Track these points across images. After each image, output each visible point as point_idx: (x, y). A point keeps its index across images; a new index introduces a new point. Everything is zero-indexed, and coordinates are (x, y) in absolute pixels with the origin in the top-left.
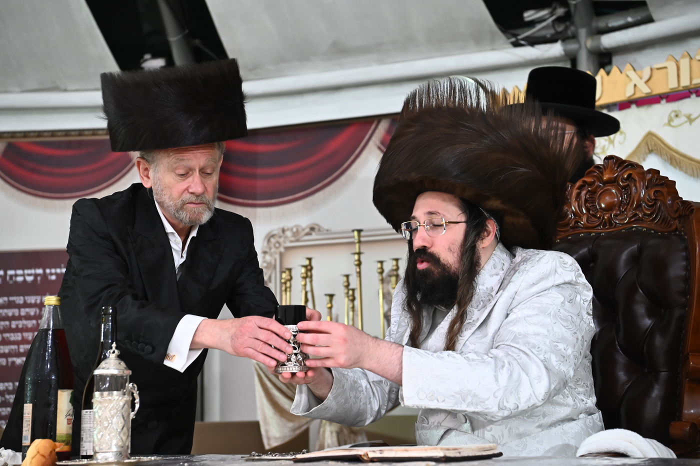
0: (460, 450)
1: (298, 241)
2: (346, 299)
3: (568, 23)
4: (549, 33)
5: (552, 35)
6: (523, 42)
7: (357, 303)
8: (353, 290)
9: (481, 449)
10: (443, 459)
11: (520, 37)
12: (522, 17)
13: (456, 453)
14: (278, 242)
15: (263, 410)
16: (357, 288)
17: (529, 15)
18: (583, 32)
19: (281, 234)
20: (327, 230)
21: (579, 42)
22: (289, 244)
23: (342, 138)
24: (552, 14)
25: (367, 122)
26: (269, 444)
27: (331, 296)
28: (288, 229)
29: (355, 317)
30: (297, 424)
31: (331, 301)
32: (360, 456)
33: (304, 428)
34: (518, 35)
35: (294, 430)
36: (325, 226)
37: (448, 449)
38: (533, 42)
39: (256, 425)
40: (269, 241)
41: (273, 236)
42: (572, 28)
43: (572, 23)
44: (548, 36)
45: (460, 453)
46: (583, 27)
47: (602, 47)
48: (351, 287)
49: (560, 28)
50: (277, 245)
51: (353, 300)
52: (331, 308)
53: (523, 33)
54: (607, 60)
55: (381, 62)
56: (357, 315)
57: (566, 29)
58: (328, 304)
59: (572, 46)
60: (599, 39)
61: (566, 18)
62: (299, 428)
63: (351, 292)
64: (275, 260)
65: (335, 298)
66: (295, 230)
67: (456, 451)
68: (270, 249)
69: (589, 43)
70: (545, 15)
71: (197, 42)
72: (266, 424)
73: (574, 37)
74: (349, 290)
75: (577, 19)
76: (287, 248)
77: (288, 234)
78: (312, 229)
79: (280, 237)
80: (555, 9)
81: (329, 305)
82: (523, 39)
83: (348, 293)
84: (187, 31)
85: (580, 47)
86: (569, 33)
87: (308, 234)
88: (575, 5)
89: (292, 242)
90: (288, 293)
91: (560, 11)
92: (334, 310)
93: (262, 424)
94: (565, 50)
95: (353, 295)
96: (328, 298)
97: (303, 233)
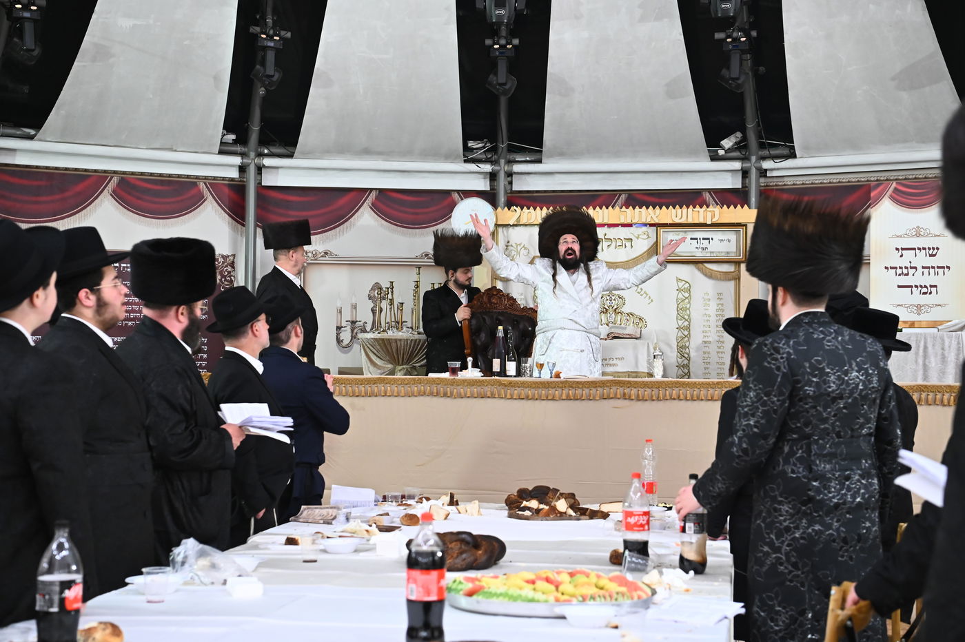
1: (316, 260)
3: (494, 153)
4: (483, 157)
5: (485, 159)
11: (468, 158)
17: (472, 145)
20: (336, 255)
21: (500, 166)
22: (309, 261)
23: (347, 198)
24: (485, 147)
25: (363, 192)
34: (468, 156)
36: (335, 252)
42: (496, 157)
43: (496, 154)
46: (502, 158)
47: (513, 171)
49: (489, 156)
53: (470, 155)
57: (492, 157)
59: (496, 168)
60: (510, 166)
61: (493, 150)
66: (314, 253)
69: (506, 167)
70: (482, 146)
73: (497, 163)
75: (499, 152)
76: (308, 264)
78: (326, 253)
80: (488, 144)
85: (500, 169)
86: (494, 160)
87: (322, 256)
89: (312, 260)
91: (491, 146)
93: (364, 370)
94: (492, 169)
97: (320, 256)
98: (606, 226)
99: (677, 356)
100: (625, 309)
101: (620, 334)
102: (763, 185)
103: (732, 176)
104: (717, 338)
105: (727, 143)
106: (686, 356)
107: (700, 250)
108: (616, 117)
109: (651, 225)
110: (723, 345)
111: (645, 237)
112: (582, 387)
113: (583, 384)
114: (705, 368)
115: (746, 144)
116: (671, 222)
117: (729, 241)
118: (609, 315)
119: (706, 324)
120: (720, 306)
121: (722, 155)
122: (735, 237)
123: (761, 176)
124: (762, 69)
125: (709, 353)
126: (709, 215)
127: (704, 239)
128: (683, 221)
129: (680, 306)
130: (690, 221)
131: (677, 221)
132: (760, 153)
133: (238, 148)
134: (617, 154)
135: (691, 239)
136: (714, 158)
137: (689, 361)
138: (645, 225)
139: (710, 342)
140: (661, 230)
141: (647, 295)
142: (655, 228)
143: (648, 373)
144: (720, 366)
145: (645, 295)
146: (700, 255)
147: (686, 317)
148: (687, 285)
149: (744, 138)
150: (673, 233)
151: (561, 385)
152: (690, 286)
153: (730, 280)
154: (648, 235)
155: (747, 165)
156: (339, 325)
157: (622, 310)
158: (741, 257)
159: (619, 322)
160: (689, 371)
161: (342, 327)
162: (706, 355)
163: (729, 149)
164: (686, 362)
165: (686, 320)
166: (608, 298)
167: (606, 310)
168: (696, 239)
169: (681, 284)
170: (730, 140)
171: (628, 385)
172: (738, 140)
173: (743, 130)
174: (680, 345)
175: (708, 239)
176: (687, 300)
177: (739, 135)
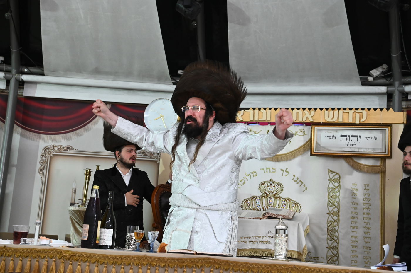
1: (60, 152)
14: (50, 152)
19: (52, 148)
20: (76, 150)
22: (55, 153)
28: (56, 146)
36: (75, 147)
40: (45, 150)
41: (48, 148)
50: (49, 153)
55: (114, 80)
64: (48, 160)
66: (59, 147)
68: (46, 154)
77: (56, 148)
78: (68, 148)
79: (52, 149)
87: (65, 150)
89: (57, 152)
97: (63, 149)
98: (269, 125)
99: (328, 238)
100: (283, 195)
101: (273, 214)
102: (404, 107)
103: (379, 99)
104: (364, 225)
105: (375, 72)
106: (335, 238)
107: (349, 146)
108: (284, 45)
109: (308, 124)
110: (370, 231)
111: (302, 134)
112: (164, 267)
113: (166, 262)
114: (353, 251)
115: (391, 74)
116: (324, 121)
117: (376, 139)
118: (269, 199)
119: (353, 211)
120: (367, 196)
121: (371, 81)
122: (381, 135)
123: (403, 100)
124: (406, 6)
125: (356, 237)
126: (358, 116)
127: (352, 136)
128: (335, 120)
129: (331, 194)
130: (341, 120)
131: (329, 120)
132: (403, 80)
133: (5, 67)
134: (287, 79)
135: (342, 136)
136: (365, 83)
137: (338, 243)
138: (301, 124)
139: (357, 228)
140: (315, 128)
141: (302, 183)
142: (310, 127)
143: (297, 252)
144: (367, 250)
145: (300, 183)
146: (348, 150)
147: (336, 204)
148: (337, 176)
149: (390, 69)
150: (326, 131)
151: (137, 262)
152: (340, 177)
153: (376, 173)
154: (304, 133)
155: (391, 89)
156: (73, 202)
157: (281, 195)
158: (386, 153)
159: (277, 206)
160: (338, 253)
161: (75, 204)
162: (354, 239)
163: (377, 77)
164: (335, 244)
165: (336, 207)
166: (269, 184)
167: (267, 195)
168: (346, 136)
169: (331, 175)
170: (377, 70)
171: (226, 267)
172: (384, 70)
173: (389, 63)
174: (330, 228)
175: (357, 136)
176: (337, 190)
177: (385, 66)
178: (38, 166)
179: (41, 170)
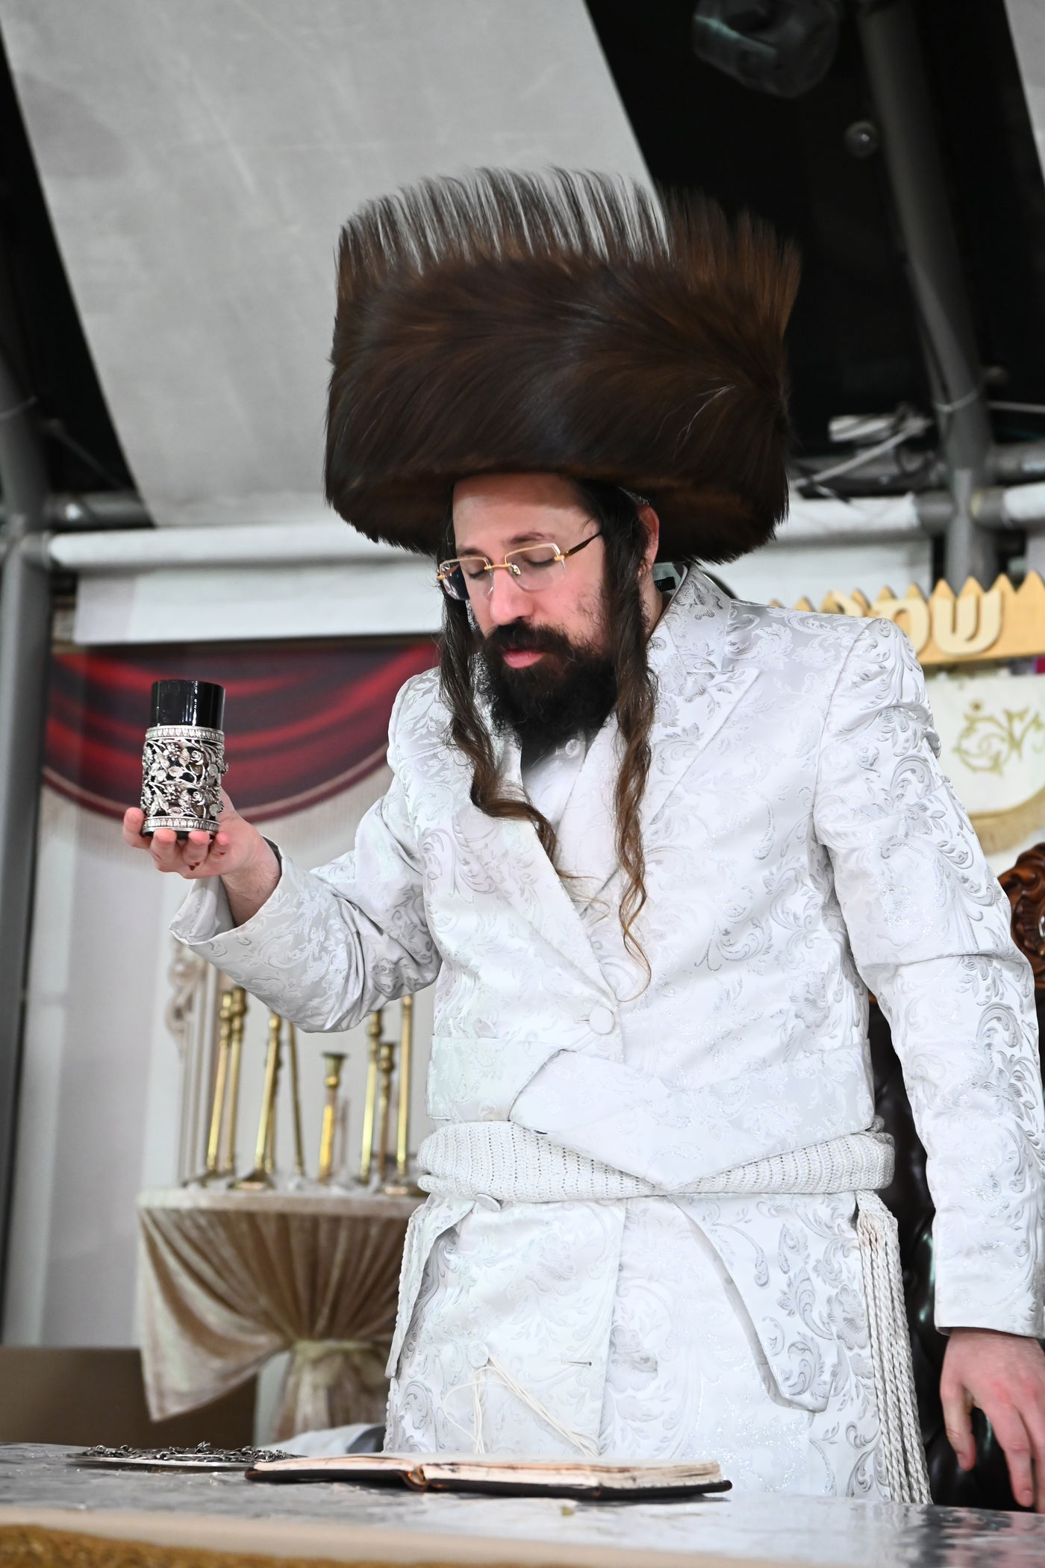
0: (636, 1474)
2: (372, 1068)
3: (930, 455)
4: (886, 473)
5: (894, 479)
6: (824, 490)
7: (400, 1076)
8: (391, 1047)
9: (682, 1472)
10: (597, 1494)
11: (818, 478)
12: (825, 432)
13: (626, 1479)
15: (151, 1324)
16: (400, 1043)
17: (843, 428)
18: (963, 479)
21: (952, 499)
24: (895, 430)
26: (161, 1409)
27: (339, 1058)
29: (393, 1111)
30: (231, 1363)
31: (337, 1071)
32: (405, 1473)
33: (248, 1374)
34: (815, 472)
35: (224, 1376)
37: (608, 1470)
38: (847, 490)
39: (131, 1360)
42: (941, 467)
43: (941, 456)
44: (885, 480)
45: (634, 1479)
46: (964, 465)
47: (1005, 518)
48: (387, 1037)
49: (913, 464)
51: (390, 1069)
52: (334, 1087)
53: (828, 467)
54: (1014, 546)
56: (398, 1105)
57: (927, 466)
58: (329, 1076)
59: (938, 508)
60: (1000, 497)
61: (928, 443)
62: (237, 1372)
63: (384, 1052)
65: (347, 1064)
67: (627, 1474)
69: (978, 505)
70: (880, 431)
71: (55, 425)
72: (158, 1358)
73: (944, 487)
74: (380, 1045)
75: (953, 446)
80: (902, 419)
81: (332, 1081)
82: (825, 483)
83: (376, 1052)
84: (32, 400)
85: (956, 512)
86: (933, 477)
88: (951, 416)
90: (235, 1046)
91: (915, 425)
92: (342, 1092)
93: (147, 1358)
94: (921, 517)
95: (390, 1059)
96: (330, 1063)
178: (165, 994)
179: (179, 1013)
